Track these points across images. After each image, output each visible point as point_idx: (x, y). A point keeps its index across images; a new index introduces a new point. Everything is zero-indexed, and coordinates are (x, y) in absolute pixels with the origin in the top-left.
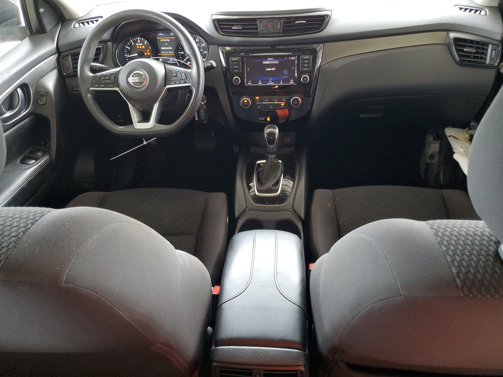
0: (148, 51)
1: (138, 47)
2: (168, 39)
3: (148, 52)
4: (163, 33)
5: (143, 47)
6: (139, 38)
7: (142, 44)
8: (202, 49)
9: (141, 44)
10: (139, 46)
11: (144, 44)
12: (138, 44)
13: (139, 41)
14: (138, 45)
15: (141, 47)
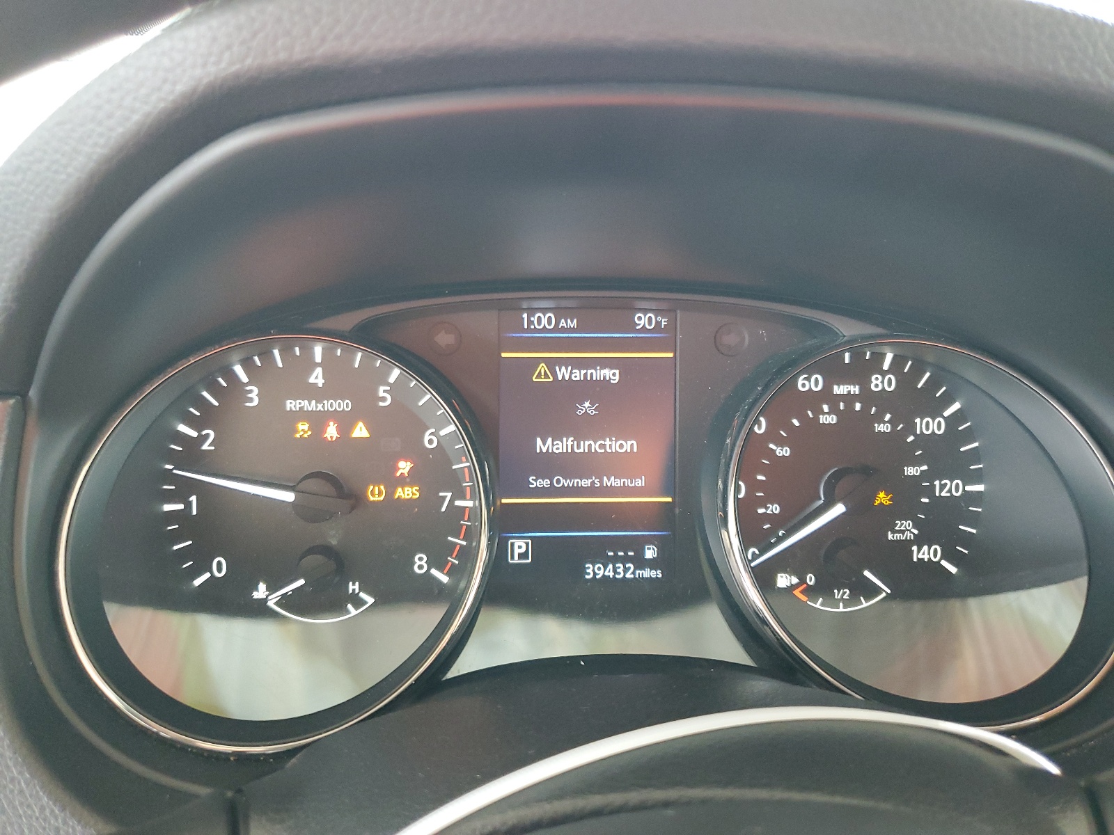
0: (404, 467)
1: (303, 428)
2: (605, 363)
3: (402, 481)
4: (560, 312)
5: (360, 431)
6: (318, 351)
7: (345, 405)
8: (916, 462)
9: (328, 405)
10: (318, 421)
11: (365, 409)
12: (310, 406)
13: (317, 377)
14: (302, 415)
15: (332, 432)
